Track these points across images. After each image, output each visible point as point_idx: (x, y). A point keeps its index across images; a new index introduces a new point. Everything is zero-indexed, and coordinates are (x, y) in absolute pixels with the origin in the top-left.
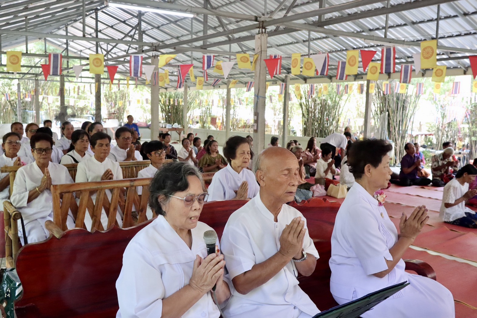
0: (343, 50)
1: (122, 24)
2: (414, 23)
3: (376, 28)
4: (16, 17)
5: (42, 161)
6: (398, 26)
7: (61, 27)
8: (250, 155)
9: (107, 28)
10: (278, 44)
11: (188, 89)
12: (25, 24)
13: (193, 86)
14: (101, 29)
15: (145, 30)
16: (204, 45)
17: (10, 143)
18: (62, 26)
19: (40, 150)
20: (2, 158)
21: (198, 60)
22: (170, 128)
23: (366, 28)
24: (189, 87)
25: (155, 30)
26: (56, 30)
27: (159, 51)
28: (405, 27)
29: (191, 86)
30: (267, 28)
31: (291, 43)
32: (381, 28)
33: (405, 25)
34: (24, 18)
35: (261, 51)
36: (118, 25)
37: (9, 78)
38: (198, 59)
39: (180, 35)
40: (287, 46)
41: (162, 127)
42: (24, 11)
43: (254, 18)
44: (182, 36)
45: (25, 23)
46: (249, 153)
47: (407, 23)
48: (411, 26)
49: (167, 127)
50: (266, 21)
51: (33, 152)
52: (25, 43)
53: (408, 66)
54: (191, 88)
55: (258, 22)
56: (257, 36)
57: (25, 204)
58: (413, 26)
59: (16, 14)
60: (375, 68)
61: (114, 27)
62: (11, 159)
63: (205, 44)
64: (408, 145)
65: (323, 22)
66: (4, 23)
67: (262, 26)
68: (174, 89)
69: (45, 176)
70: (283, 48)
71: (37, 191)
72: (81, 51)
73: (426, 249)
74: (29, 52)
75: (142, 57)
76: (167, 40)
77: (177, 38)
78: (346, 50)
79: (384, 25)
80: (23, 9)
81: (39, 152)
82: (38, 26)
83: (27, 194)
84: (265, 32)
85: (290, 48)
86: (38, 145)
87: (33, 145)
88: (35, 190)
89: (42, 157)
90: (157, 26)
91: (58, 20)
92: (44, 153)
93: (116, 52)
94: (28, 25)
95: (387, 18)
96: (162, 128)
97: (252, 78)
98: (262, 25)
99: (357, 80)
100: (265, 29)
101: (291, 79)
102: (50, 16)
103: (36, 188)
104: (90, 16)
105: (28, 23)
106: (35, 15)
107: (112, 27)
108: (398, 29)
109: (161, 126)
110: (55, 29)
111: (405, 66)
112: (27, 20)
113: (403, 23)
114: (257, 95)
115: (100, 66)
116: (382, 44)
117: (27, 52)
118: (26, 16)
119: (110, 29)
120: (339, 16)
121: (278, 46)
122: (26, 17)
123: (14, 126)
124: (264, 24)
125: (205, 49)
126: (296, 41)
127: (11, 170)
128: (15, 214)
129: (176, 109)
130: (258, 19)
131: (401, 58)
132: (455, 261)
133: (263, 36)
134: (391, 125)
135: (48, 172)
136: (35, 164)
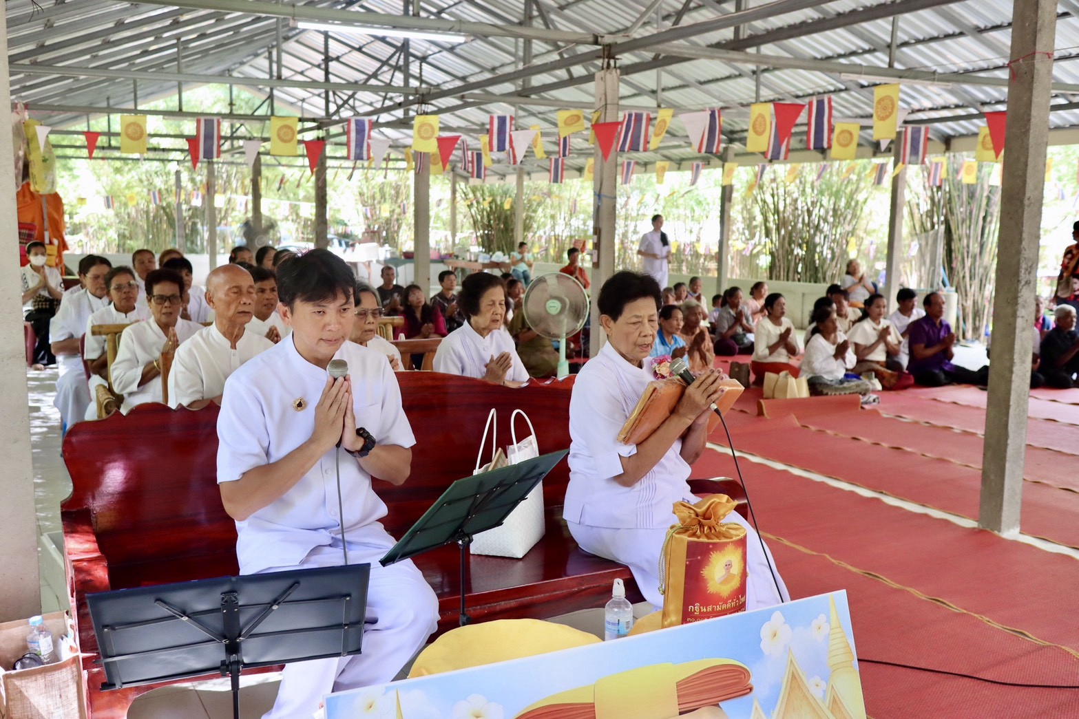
0: (841, 90)
1: (380, 42)
2: (980, 31)
3: (903, 41)
4: (158, 39)
5: (164, 319)
6: (947, 36)
7: (260, 52)
8: (504, 308)
9: (350, 52)
10: (702, 80)
11: (526, 177)
12: (178, 52)
13: (537, 171)
14: (340, 54)
15: (430, 52)
16: (524, 89)
17: (119, 288)
18: (262, 50)
19: (162, 299)
20: (109, 312)
21: (540, 116)
22: (487, 261)
23: (882, 43)
24: (529, 174)
25: (445, 53)
26: (251, 57)
27: (431, 104)
28: (962, 40)
29: (533, 172)
30: (617, 57)
31: (729, 77)
32: (913, 41)
33: (961, 34)
34: (175, 41)
35: (606, 104)
36: (372, 45)
37: (163, 161)
38: (540, 113)
39: (497, 64)
40: (721, 84)
41: (470, 261)
42: (172, 27)
43: (591, 39)
44: (502, 65)
45: (176, 50)
46: (503, 303)
47: (965, 31)
48: (973, 36)
49: (480, 261)
50: (616, 43)
51: (149, 301)
52: (177, 91)
53: (919, 130)
54: (533, 175)
55: (600, 45)
56: (599, 75)
57: (134, 387)
58: (979, 36)
59: (157, 34)
60: (847, 135)
61: (364, 50)
62: (124, 315)
63: (526, 86)
64: (932, 298)
65: (744, 40)
66: (138, 52)
67: (609, 54)
68: (499, 179)
69: (170, 340)
70: (712, 87)
71: (154, 367)
72: (303, 100)
73: (882, 493)
74: (184, 109)
75: (370, 121)
76: (472, 75)
77: (493, 69)
78: (846, 89)
79: (889, 40)
80: (171, 24)
81: (158, 301)
82: (211, 52)
83: (138, 373)
84: (615, 67)
85: (730, 88)
86: (157, 289)
87: (149, 290)
88: (151, 366)
89: (164, 310)
90: (450, 46)
91: (250, 39)
92: (166, 304)
93: (373, 100)
94: (184, 54)
95: (893, 24)
96: (469, 263)
97: (656, 153)
98: (609, 52)
99: (878, 155)
100: (615, 59)
101: (736, 155)
102: (231, 33)
103: (152, 362)
104: (295, 38)
105: (187, 48)
106: (198, 34)
107: (359, 49)
108: (948, 42)
109: (468, 258)
110: (249, 56)
111: (913, 128)
112: (181, 44)
113: (957, 31)
114: (597, 193)
115: (290, 140)
116: (883, 82)
117: (180, 109)
118: (178, 37)
119: (356, 54)
120: (819, 18)
121: (701, 83)
122: (178, 39)
123: (138, 257)
124: (613, 50)
125: (527, 96)
126: (737, 73)
127: (108, 331)
128: (108, 403)
129: (506, 223)
130: (599, 39)
131: (967, 107)
132: (926, 515)
133: (611, 73)
134: (953, 255)
135: (175, 335)
136: (152, 320)
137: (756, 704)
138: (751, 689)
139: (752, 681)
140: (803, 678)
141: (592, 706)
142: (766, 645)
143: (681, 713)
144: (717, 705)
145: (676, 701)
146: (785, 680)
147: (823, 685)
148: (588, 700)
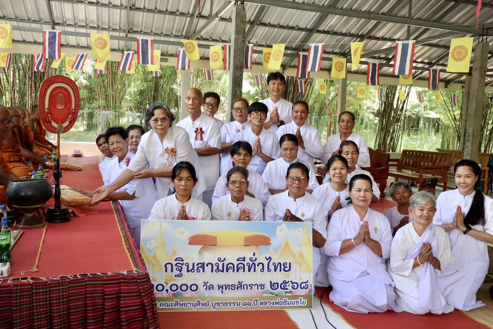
137: (271, 248)
138: (270, 244)
139: (271, 242)
140: (290, 245)
141: (216, 237)
142: (278, 232)
143: (245, 246)
144: (258, 246)
145: (244, 242)
146: (283, 244)
147: (298, 248)
148: (215, 235)
